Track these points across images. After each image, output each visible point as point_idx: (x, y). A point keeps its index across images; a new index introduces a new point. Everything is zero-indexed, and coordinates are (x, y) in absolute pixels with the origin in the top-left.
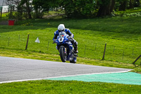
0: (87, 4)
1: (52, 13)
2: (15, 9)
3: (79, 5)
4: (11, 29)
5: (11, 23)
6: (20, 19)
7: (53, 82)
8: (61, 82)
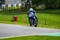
0: (55, 3)
1: (40, 7)
2: (24, 5)
3: (51, 3)
4: (22, 14)
5: (22, 11)
6: (26, 9)
7: (40, 36)
8: (44, 36)
